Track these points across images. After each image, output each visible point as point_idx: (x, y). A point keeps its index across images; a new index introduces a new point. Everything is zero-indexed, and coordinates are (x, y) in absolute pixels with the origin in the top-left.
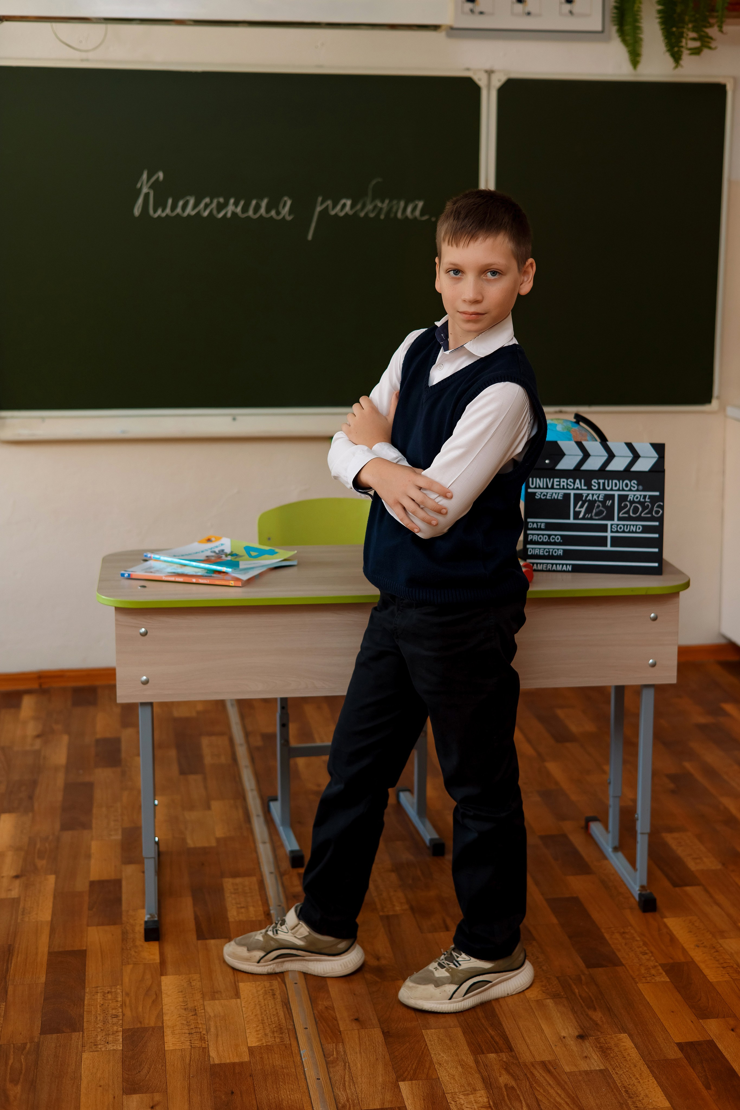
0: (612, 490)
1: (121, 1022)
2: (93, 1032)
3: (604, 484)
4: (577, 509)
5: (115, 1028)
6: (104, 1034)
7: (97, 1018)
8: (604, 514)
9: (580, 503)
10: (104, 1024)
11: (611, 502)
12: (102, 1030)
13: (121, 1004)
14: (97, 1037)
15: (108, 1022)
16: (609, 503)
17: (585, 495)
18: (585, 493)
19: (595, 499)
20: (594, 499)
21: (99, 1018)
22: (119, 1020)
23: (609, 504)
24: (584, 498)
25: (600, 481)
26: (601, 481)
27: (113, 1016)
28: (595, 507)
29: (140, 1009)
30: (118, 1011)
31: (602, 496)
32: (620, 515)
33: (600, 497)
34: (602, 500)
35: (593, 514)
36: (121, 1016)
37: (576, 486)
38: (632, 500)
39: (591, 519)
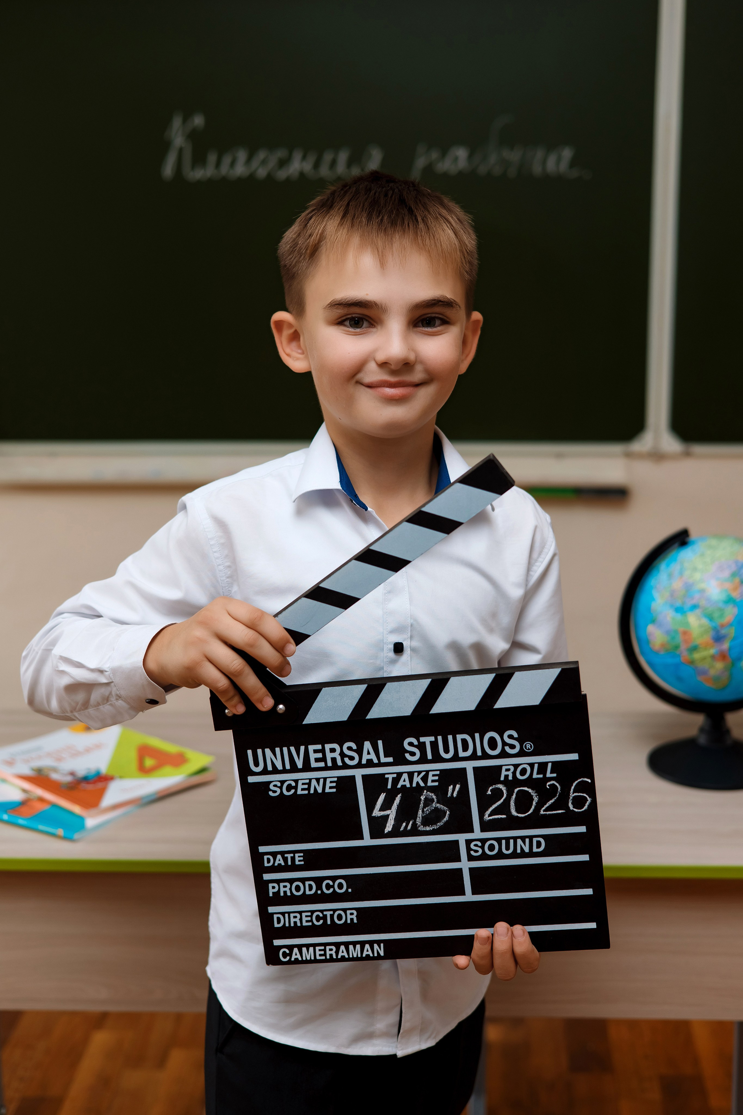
0: (456, 758)
3: (434, 745)
4: (377, 813)
8: (445, 819)
9: (382, 796)
11: (458, 787)
16: (453, 791)
17: (390, 777)
18: (390, 771)
19: (418, 783)
20: (414, 785)
23: (455, 795)
24: (389, 786)
25: (422, 739)
26: (427, 740)
28: (422, 805)
31: (433, 775)
32: (486, 817)
33: (430, 778)
34: (436, 784)
35: (419, 821)
37: (365, 758)
38: (510, 778)
39: (415, 832)
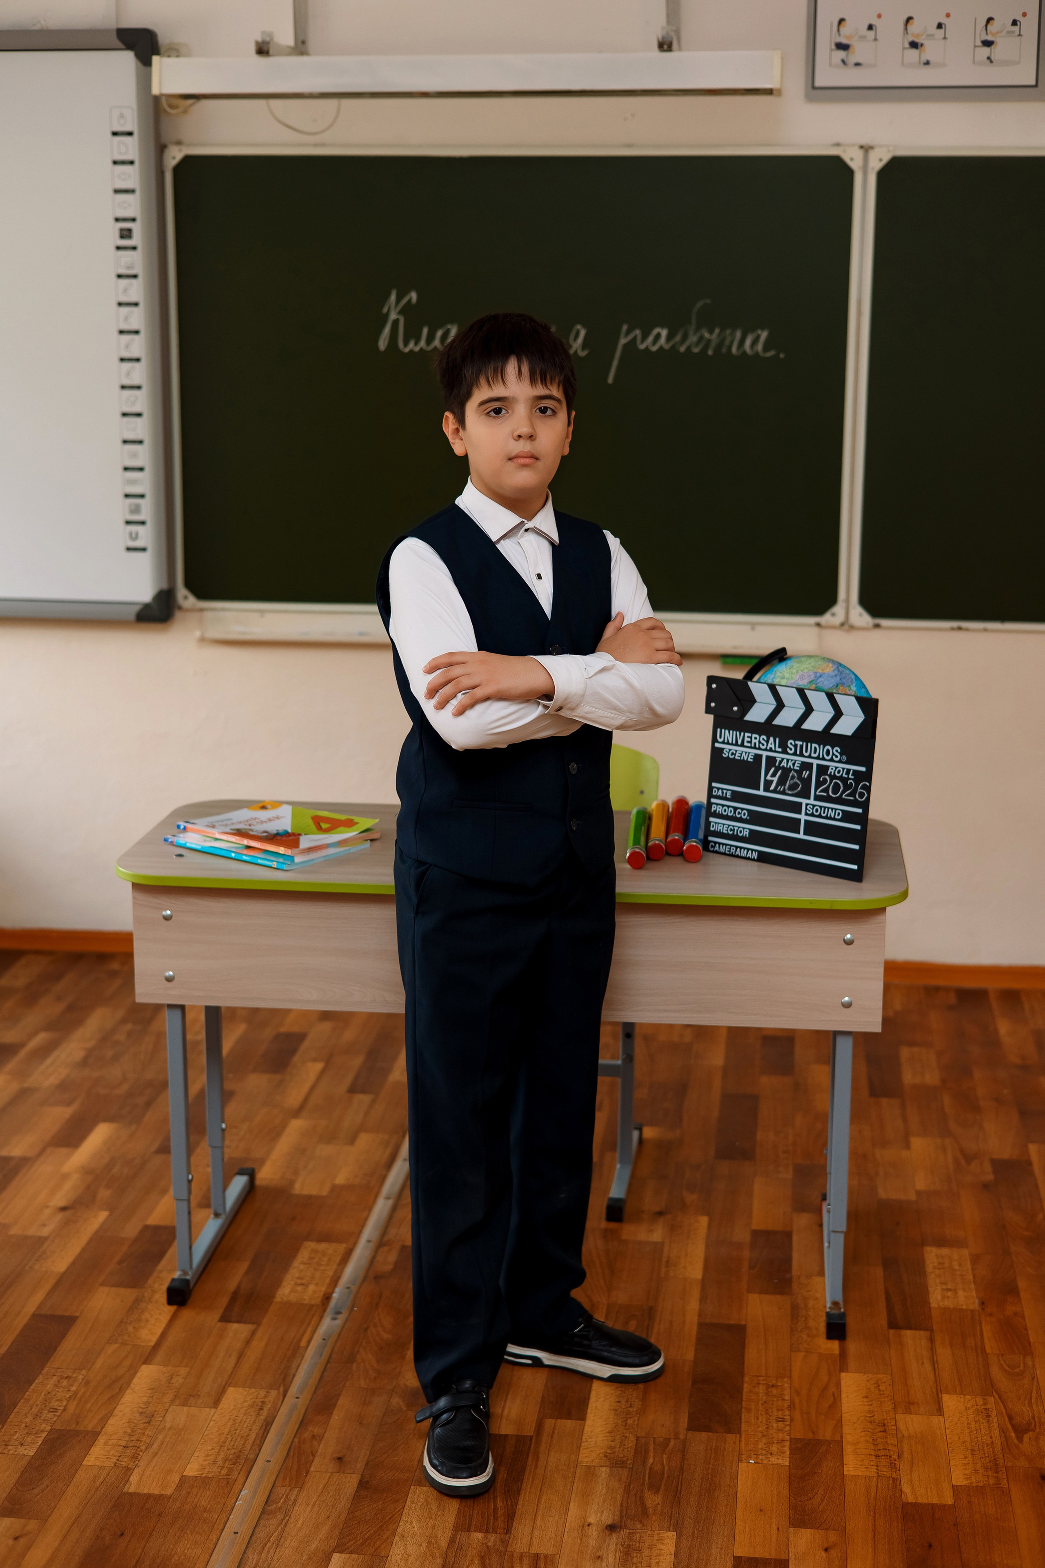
1: (55, 1419)
2: (15, 1427)
5: (44, 1425)
6: (25, 1432)
7: (32, 1408)
10: (34, 1418)
12: (26, 1426)
13: (72, 1395)
14: (15, 1435)
15: (40, 1417)
16: (805, 774)
20: (788, 766)
21: (33, 1410)
22: (57, 1415)
27: (51, 1410)
29: (88, 1406)
30: (61, 1404)
36: (60, 1411)
38: (832, 773)
